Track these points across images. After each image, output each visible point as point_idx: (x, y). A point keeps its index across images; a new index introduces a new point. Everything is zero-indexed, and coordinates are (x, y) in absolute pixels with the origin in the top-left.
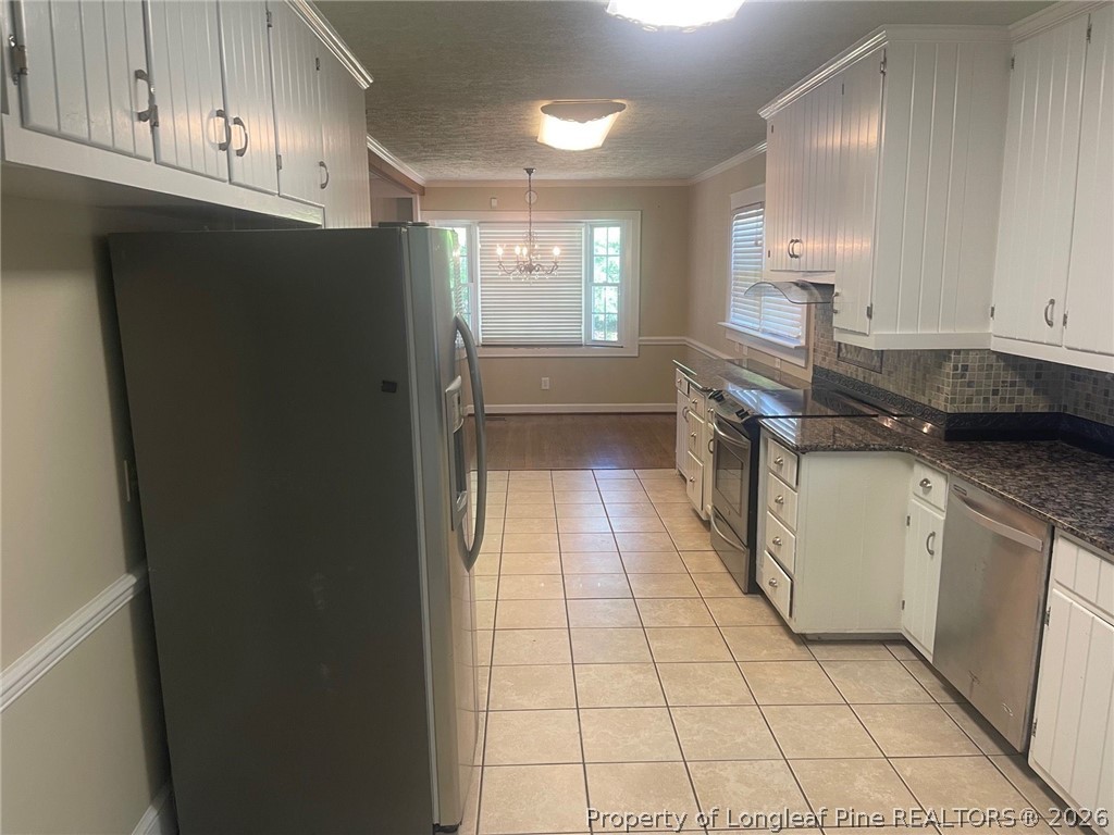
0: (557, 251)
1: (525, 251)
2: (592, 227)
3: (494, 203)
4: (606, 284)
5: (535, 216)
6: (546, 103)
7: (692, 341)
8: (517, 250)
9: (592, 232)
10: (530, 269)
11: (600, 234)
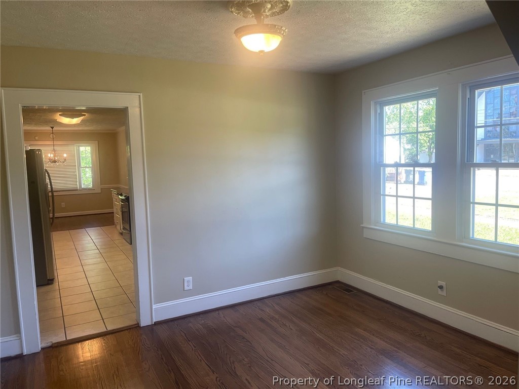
0: (65, 155)
1: (52, 155)
2: (79, 147)
3: (37, 138)
4: (86, 167)
5: (56, 143)
6: (60, 113)
7: (122, 186)
8: (49, 155)
9: (79, 148)
10: (55, 162)
11: (82, 149)
